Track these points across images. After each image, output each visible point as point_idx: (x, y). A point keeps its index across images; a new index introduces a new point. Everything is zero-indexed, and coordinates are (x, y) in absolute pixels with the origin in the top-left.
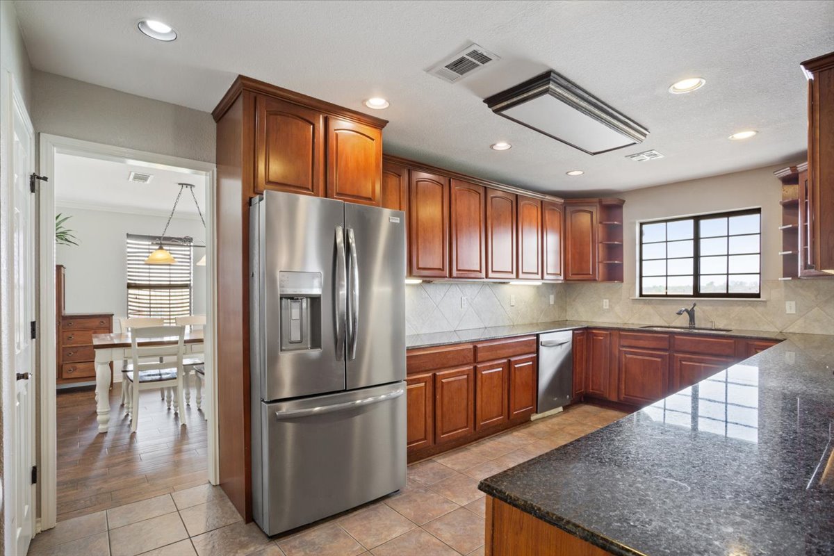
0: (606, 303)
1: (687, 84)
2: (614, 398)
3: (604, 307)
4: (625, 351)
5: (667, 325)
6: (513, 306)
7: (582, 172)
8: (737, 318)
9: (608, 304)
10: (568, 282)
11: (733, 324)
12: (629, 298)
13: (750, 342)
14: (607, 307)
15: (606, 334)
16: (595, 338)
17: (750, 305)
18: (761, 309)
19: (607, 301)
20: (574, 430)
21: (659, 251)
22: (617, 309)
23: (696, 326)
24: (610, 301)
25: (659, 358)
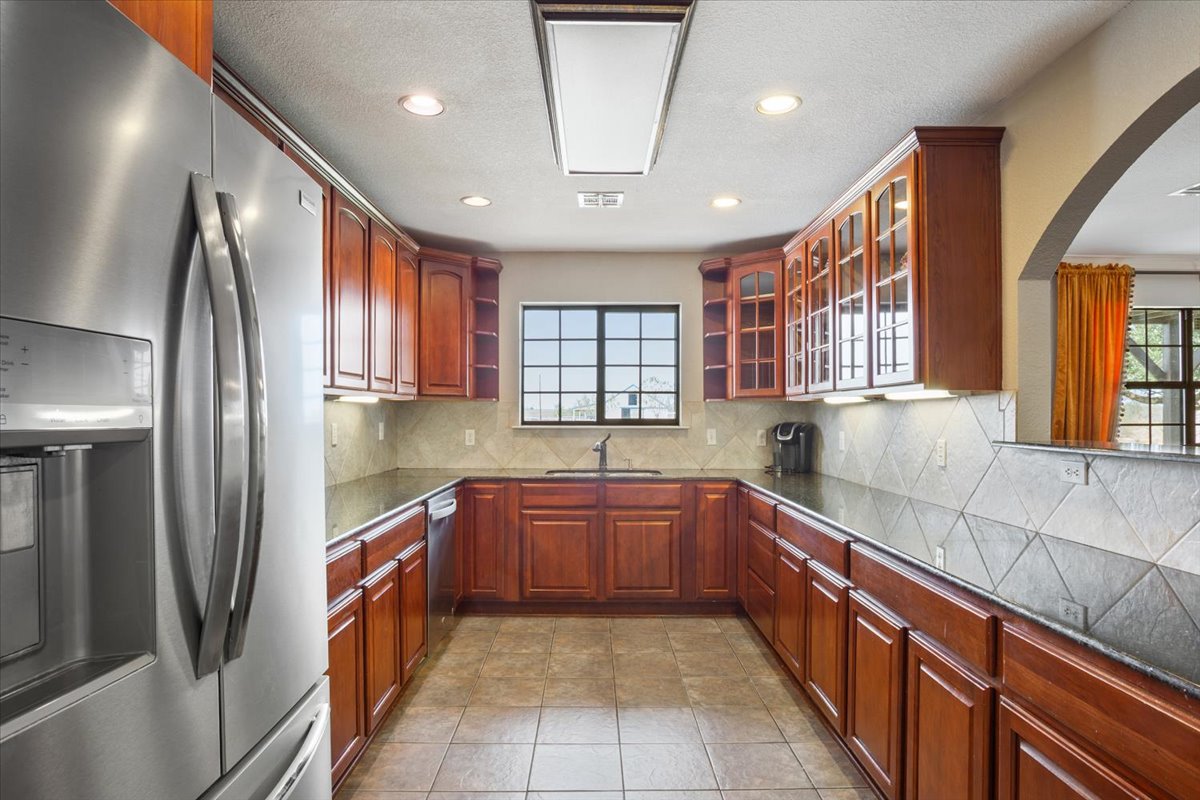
0: (470, 436)
1: (778, 104)
2: (513, 596)
3: (467, 443)
4: (531, 515)
5: (566, 468)
6: (334, 446)
7: (487, 202)
8: (655, 453)
9: (473, 437)
10: (424, 398)
11: (651, 461)
12: (509, 427)
13: (699, 486)
14: (473, 443)
15: (499, 490)
16: (477, 497)
17: (670, 435)
18: (681, 439)
19: (473, 431)
20: (495, 670)
21: (547, 353)
22: (489, 445)
23: (608, 467)
24: (477, 433)
25: (584, 521)
